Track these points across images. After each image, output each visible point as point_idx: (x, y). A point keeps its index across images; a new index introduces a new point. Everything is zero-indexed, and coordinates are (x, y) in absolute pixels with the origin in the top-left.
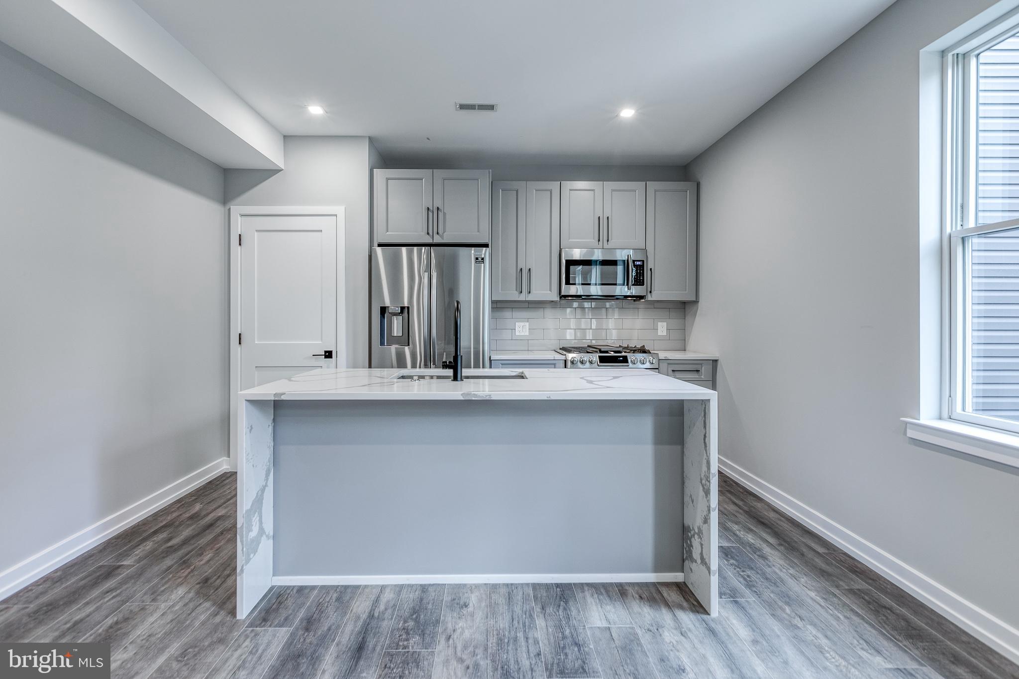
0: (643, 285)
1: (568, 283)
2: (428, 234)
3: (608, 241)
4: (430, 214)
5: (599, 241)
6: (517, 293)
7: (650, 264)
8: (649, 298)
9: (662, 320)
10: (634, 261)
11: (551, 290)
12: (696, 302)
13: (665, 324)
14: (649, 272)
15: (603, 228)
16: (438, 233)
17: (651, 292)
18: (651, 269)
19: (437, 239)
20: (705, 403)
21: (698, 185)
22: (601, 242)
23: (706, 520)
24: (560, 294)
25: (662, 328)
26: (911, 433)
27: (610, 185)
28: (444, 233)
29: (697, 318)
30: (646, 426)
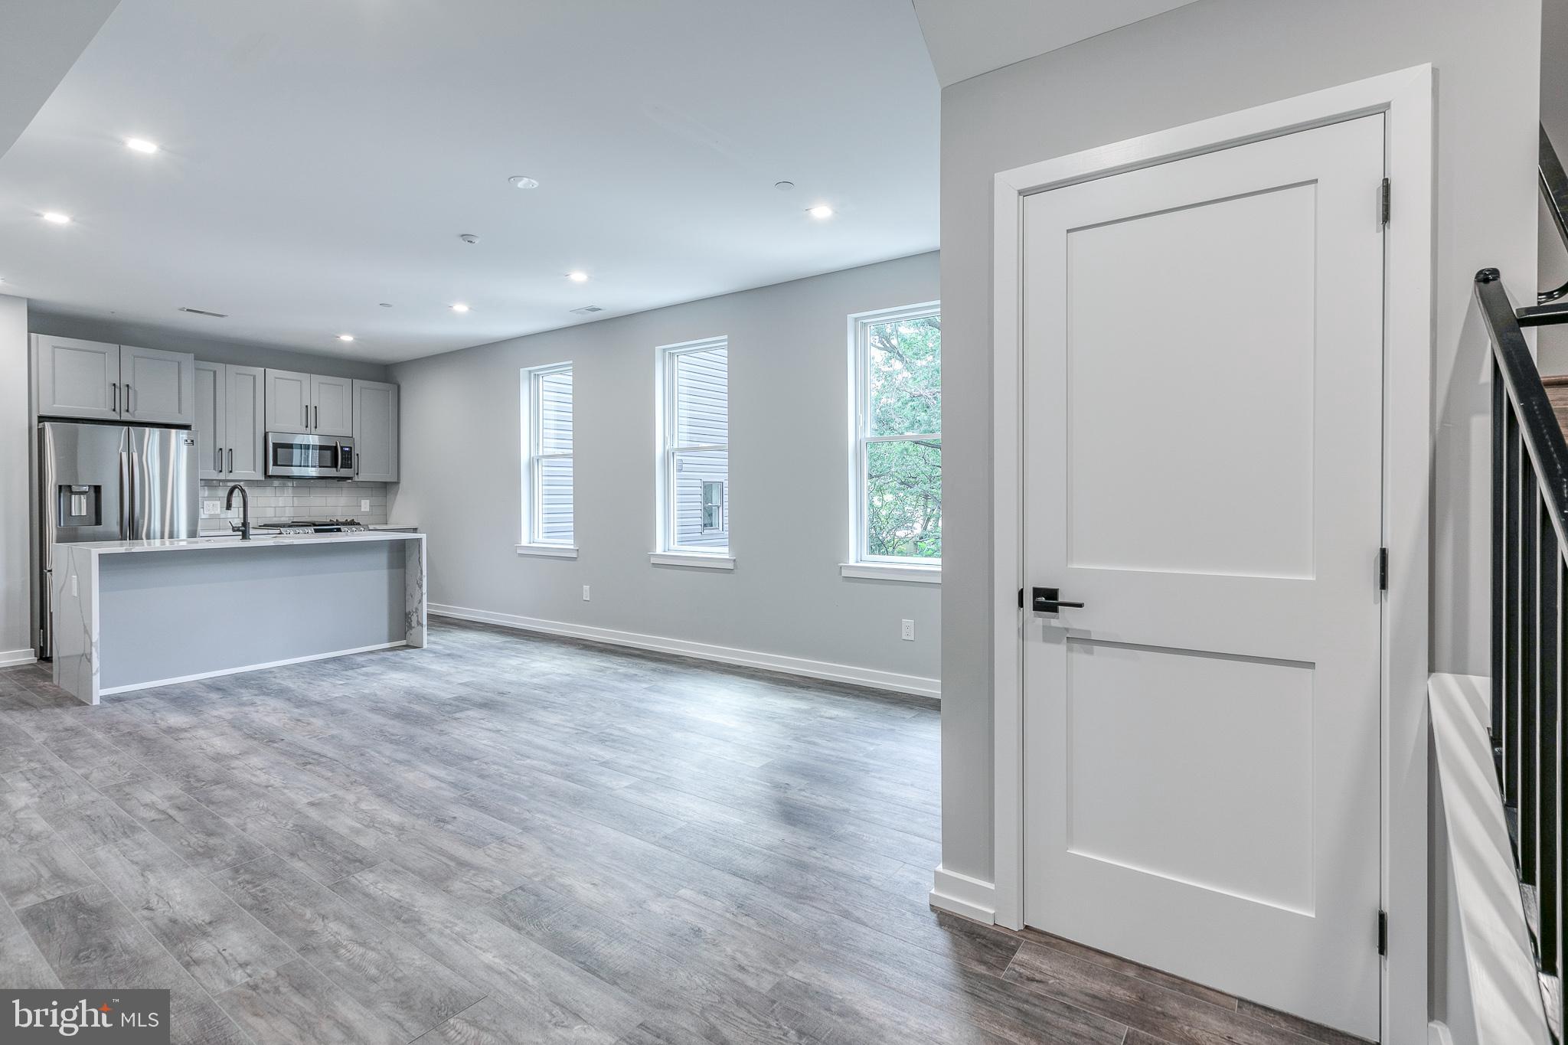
0: (351, 468)
1: (275, 464)
2: (114, 410)
3: (316, 427)
4: (117, 391)
5: (307, 427)
6: (216, 472)
7: (356, 450)
8: (356, 479)
9: (366, 497)
10: (342, 448)
11: (254, 470)
12: (397, 483)
13: (368, 501)
14: (356, 457)
15: (310, 417)
16: (128, 411)
17: (357, 474)
18: (358, 455)
19: (126, 417)
20: (419, 540)
21: (399, 387)
22: (309, 429)
23: (420, 601)
24: (265, 473)
25: (365, 505)
26: (519, 552)
27: (317, 379)
28: (135, 410)
29: (398, 496)
30: (383, 558)
